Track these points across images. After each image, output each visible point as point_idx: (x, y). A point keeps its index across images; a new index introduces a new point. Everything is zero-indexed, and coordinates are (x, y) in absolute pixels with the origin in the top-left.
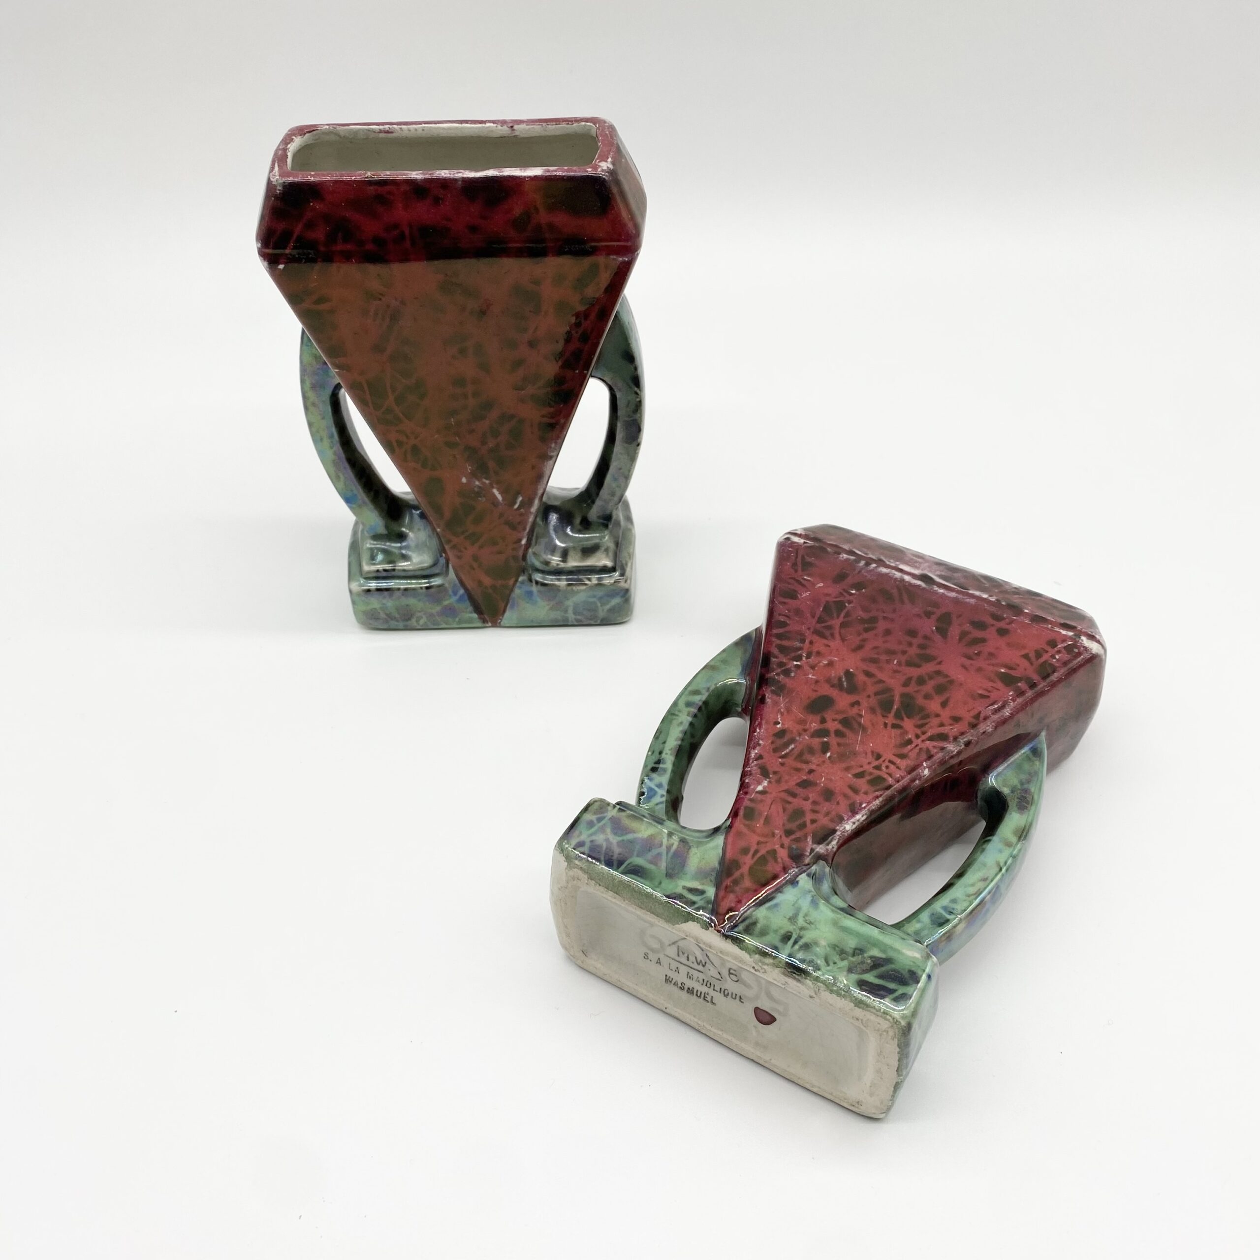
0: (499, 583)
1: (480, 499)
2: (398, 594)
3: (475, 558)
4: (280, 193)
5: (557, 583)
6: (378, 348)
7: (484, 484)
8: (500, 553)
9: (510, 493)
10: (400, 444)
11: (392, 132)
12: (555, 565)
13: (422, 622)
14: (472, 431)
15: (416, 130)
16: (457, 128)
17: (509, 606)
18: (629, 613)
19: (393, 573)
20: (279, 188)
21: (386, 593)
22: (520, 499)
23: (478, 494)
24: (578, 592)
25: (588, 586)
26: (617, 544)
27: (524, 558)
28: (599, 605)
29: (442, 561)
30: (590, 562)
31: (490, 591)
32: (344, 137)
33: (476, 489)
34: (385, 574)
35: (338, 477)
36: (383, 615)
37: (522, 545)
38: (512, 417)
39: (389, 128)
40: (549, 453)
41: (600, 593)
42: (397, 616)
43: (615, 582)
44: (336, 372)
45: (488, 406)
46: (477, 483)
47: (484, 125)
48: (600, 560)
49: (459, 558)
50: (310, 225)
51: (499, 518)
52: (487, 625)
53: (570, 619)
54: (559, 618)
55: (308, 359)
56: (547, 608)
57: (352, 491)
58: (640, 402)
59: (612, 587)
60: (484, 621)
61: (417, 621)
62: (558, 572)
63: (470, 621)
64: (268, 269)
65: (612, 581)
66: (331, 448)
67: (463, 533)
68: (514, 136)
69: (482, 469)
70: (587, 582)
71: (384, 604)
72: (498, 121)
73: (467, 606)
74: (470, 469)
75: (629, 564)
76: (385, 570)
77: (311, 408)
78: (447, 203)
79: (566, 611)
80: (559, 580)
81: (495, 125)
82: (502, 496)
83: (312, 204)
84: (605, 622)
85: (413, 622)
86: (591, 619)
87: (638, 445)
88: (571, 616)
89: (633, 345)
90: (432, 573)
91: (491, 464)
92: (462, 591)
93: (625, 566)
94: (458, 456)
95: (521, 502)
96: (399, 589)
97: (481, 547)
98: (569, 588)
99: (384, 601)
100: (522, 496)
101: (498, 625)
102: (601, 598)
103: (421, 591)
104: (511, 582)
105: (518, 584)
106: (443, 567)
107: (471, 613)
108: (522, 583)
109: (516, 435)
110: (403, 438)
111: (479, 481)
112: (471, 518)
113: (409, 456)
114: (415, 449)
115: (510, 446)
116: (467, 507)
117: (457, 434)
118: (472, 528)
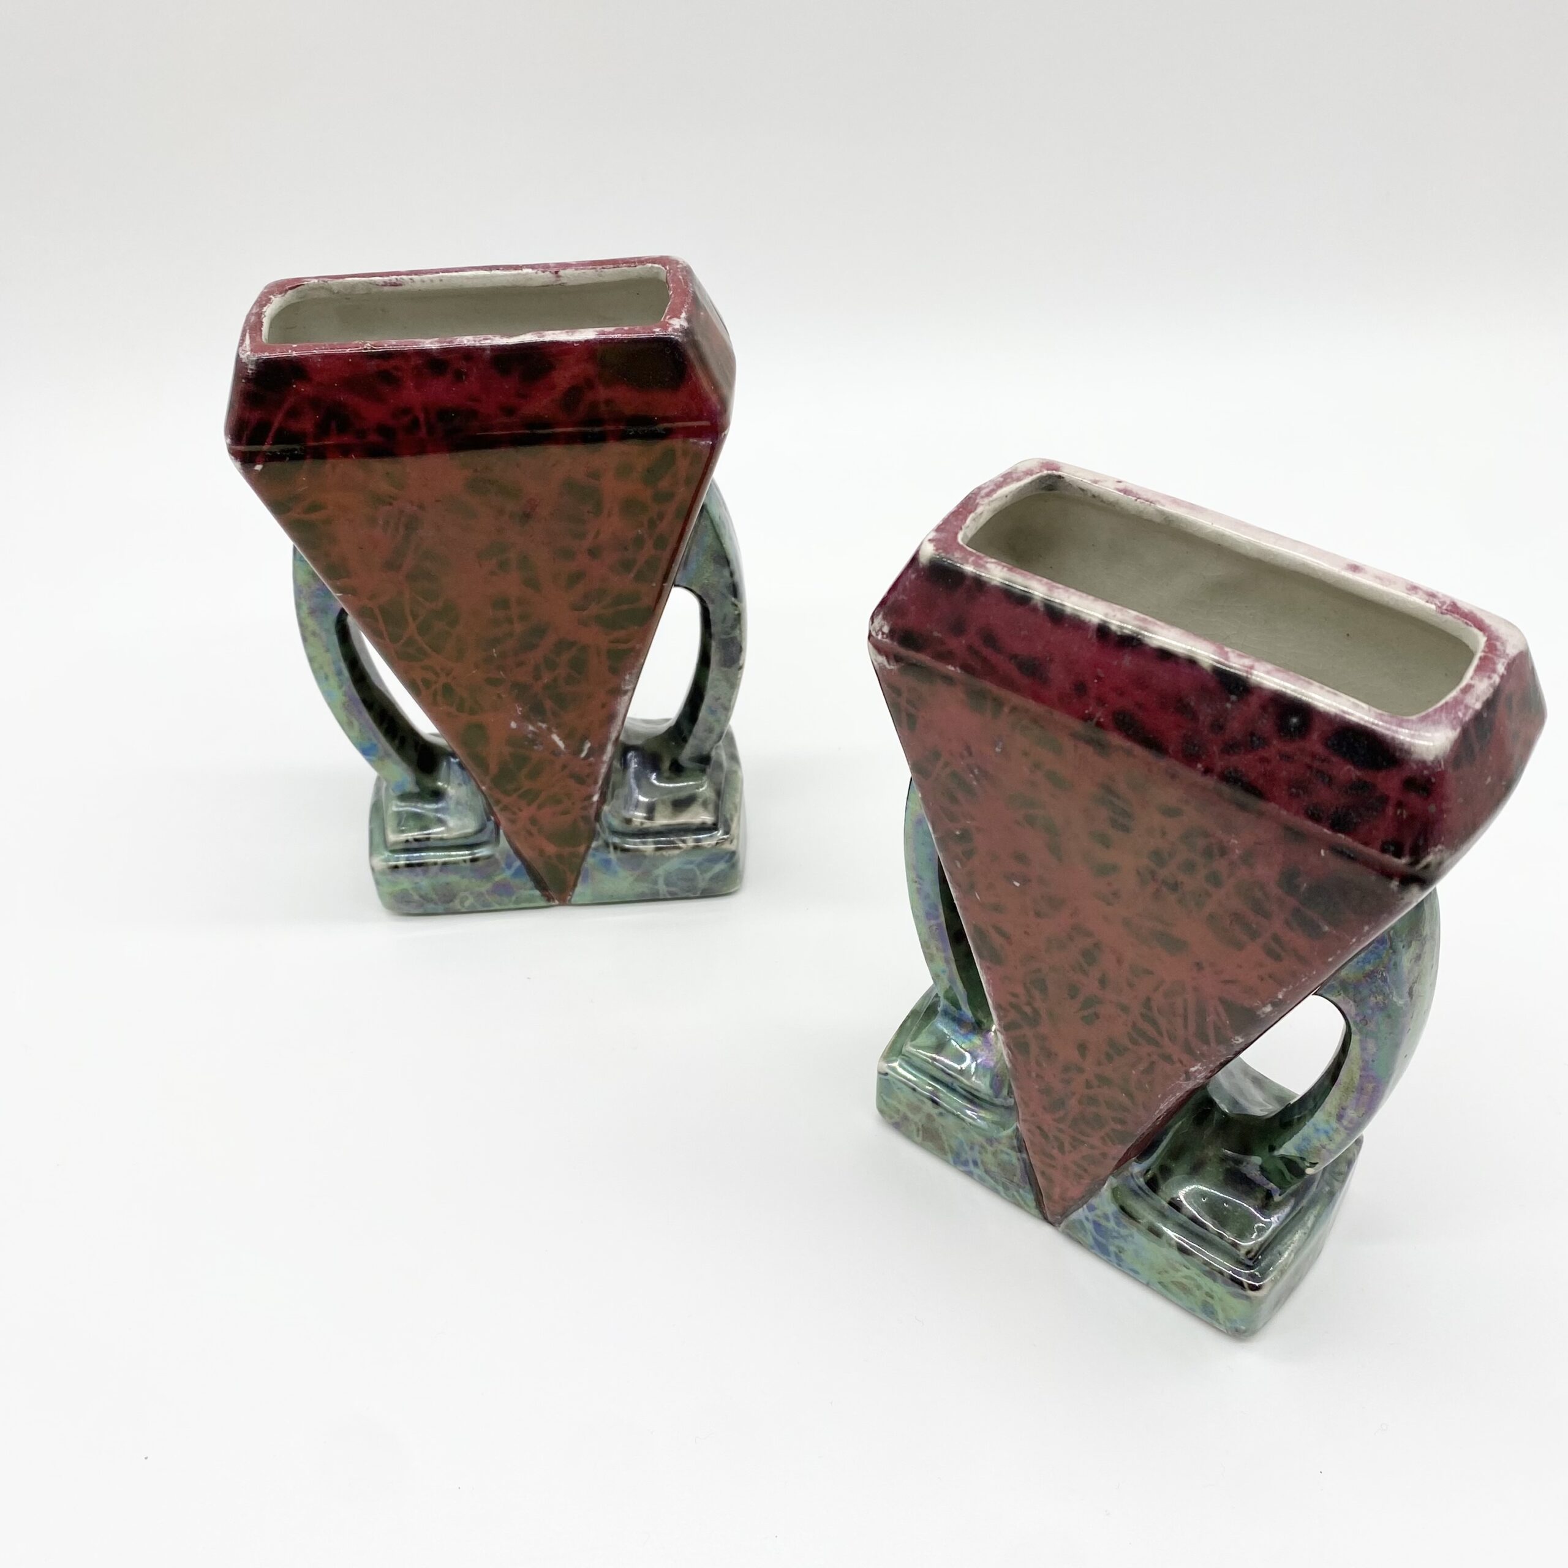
0: (567, 851)
1: (536, 747)
2: (435, 869)
3: (533, 821)
4: (252, 373)
5: (641, 847)
6: (391, 565)
7: (540, 728)
8: (565, 813)
9: (574, 739)
10: (427, 683)
11: (401, 285)
12: (639, 824)
13: (467, 904)
14: (520, 664)
15: (432, 281)
16: (484, 276)
17: (580, 879)
18: (738, 881)
19: (429, 843)
20: (250, 366)
21: (419, 869)
22: (588, 745)
23: (533, 742)
24: (669, 858)
25: (682, 850)
26: (719, 794)
27: (598, 817)
28: (698, 873)
29: (491, 826)
30: (686, 818)
31: (556, 861)
32: (338, 293)
33: (530, 736)
34: (416, 845)
35: (350, 724)
36: (416, 897)
37: (593, 803)
38: (573, 644)
39: (397, 279)
40: (623, 686)
41: (698, 858)
42: (434, 896)
43: (717, 843)
44: (338, 596)
45: (540, 631)
46: (531, 728)
47: (520, 271)
48: (697, 814)
49: (513, 822)
50: (294, 413)
51: (562, 770)
52: (554, 904)
53: (661, 892)
54: (646, 891)
55: (304, 577)
56: (631, 879)
57: (370, 739)
58: (739, 615)
59: (714, 851)
60: (549, 899)
61: (462, 903)
62: (643, 834)
63: (531, 899)
64: (242, 471)
65: (714, 842)
66: (340, 687)
67: (516, 790)
68: (560, 284)
69: (536, 711)
70: (681, 845)
71: (416, 883)
72: (539, 265)
73: (526, 881)
74: (521, 711)
75: (735, 819)
76: (416, 840)
77: (311, 639)
78: (473, 379)
79: (655, 882)
80: (644, 843)
81: (535, 271)
82: (564, 742)
83: (294, 386)
84: (707, 894)
85: (456, 904)
86: (688, 891)
87: (741, 668)
88: (662, 888)
89: (727, 545)
90: (479, 842)
91: (548, 704)
92: (518, 863)
93: (730, 821)
94: (504, 696)
95: (590, 749)
96: (435, 864)
97: (540, 807)
98: (658, 853)
99: (417, 880)
100: (590, 741)
101: (567, 903)
102: (699, 865)
103: (463, 865)
104: (582, 849)
105: (591, 851)
106: (492, 832)
107: (532, 889)
108: (596, 849)
109: (578, 666)
110: (430, 676)
111: (533, 725)
112: (525, 771)
113: (439, 698)
114: (447, 689)
115: (572, 681)
116: (520, 758)
117: (501, 668)
118: (527, 784)
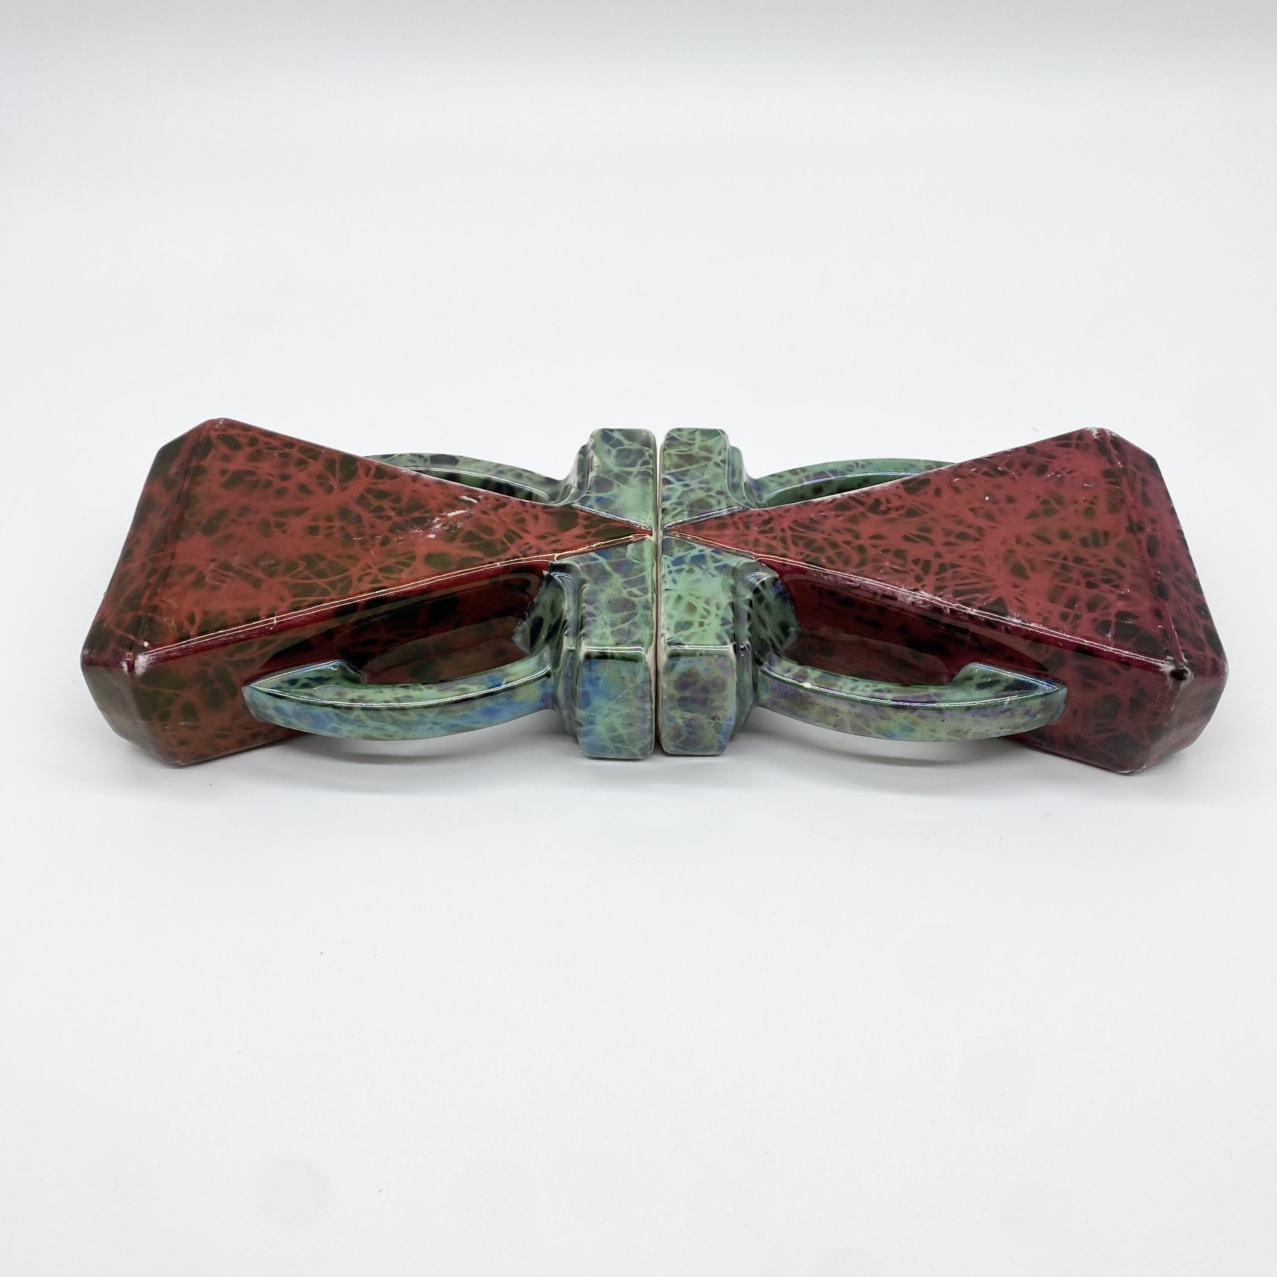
0: (580, 521)
1: (459, 527)
7: (439, 522)
8: (536, 518)
9: (456, 504)
13: (638, 592)
14: (373, 527)
23: (453, 528)
24: (602, 465)
31: (593, 530)
33: (446, 528)
42: (625, 614)
45: (345, 512)
46: (438, 527)
49: (539, 550)
51: (488, 514)
56: (623, 488)
61: (637, 596)
63: (640, 552)
67: (503, 543)
69: (421, 522)
71: (607, 624)
73: (614, 551)
74: (419, 530)
79: (629, 474)
82: (459, 510)
84: (649, 446)
85: (639, 601)
86: (643, 456)
88: (636, 470)
91: (416, 514)
92: (592, 554)
94: (401, 539)
95: (468, 496)
97: (527, 532)
99: (603, 623)
102: (611, 447)
104: (582, 514)
105: (585, 508)
108: (583, 504)
109: (382, 495)
110: (368, 579)
111: (435, 524)
112: (484, 536)
113: (392, 576)
114: (386, 569)
115: (397, 500)
116: (469, 537)
117: (373, 537)
118: (499, 535)
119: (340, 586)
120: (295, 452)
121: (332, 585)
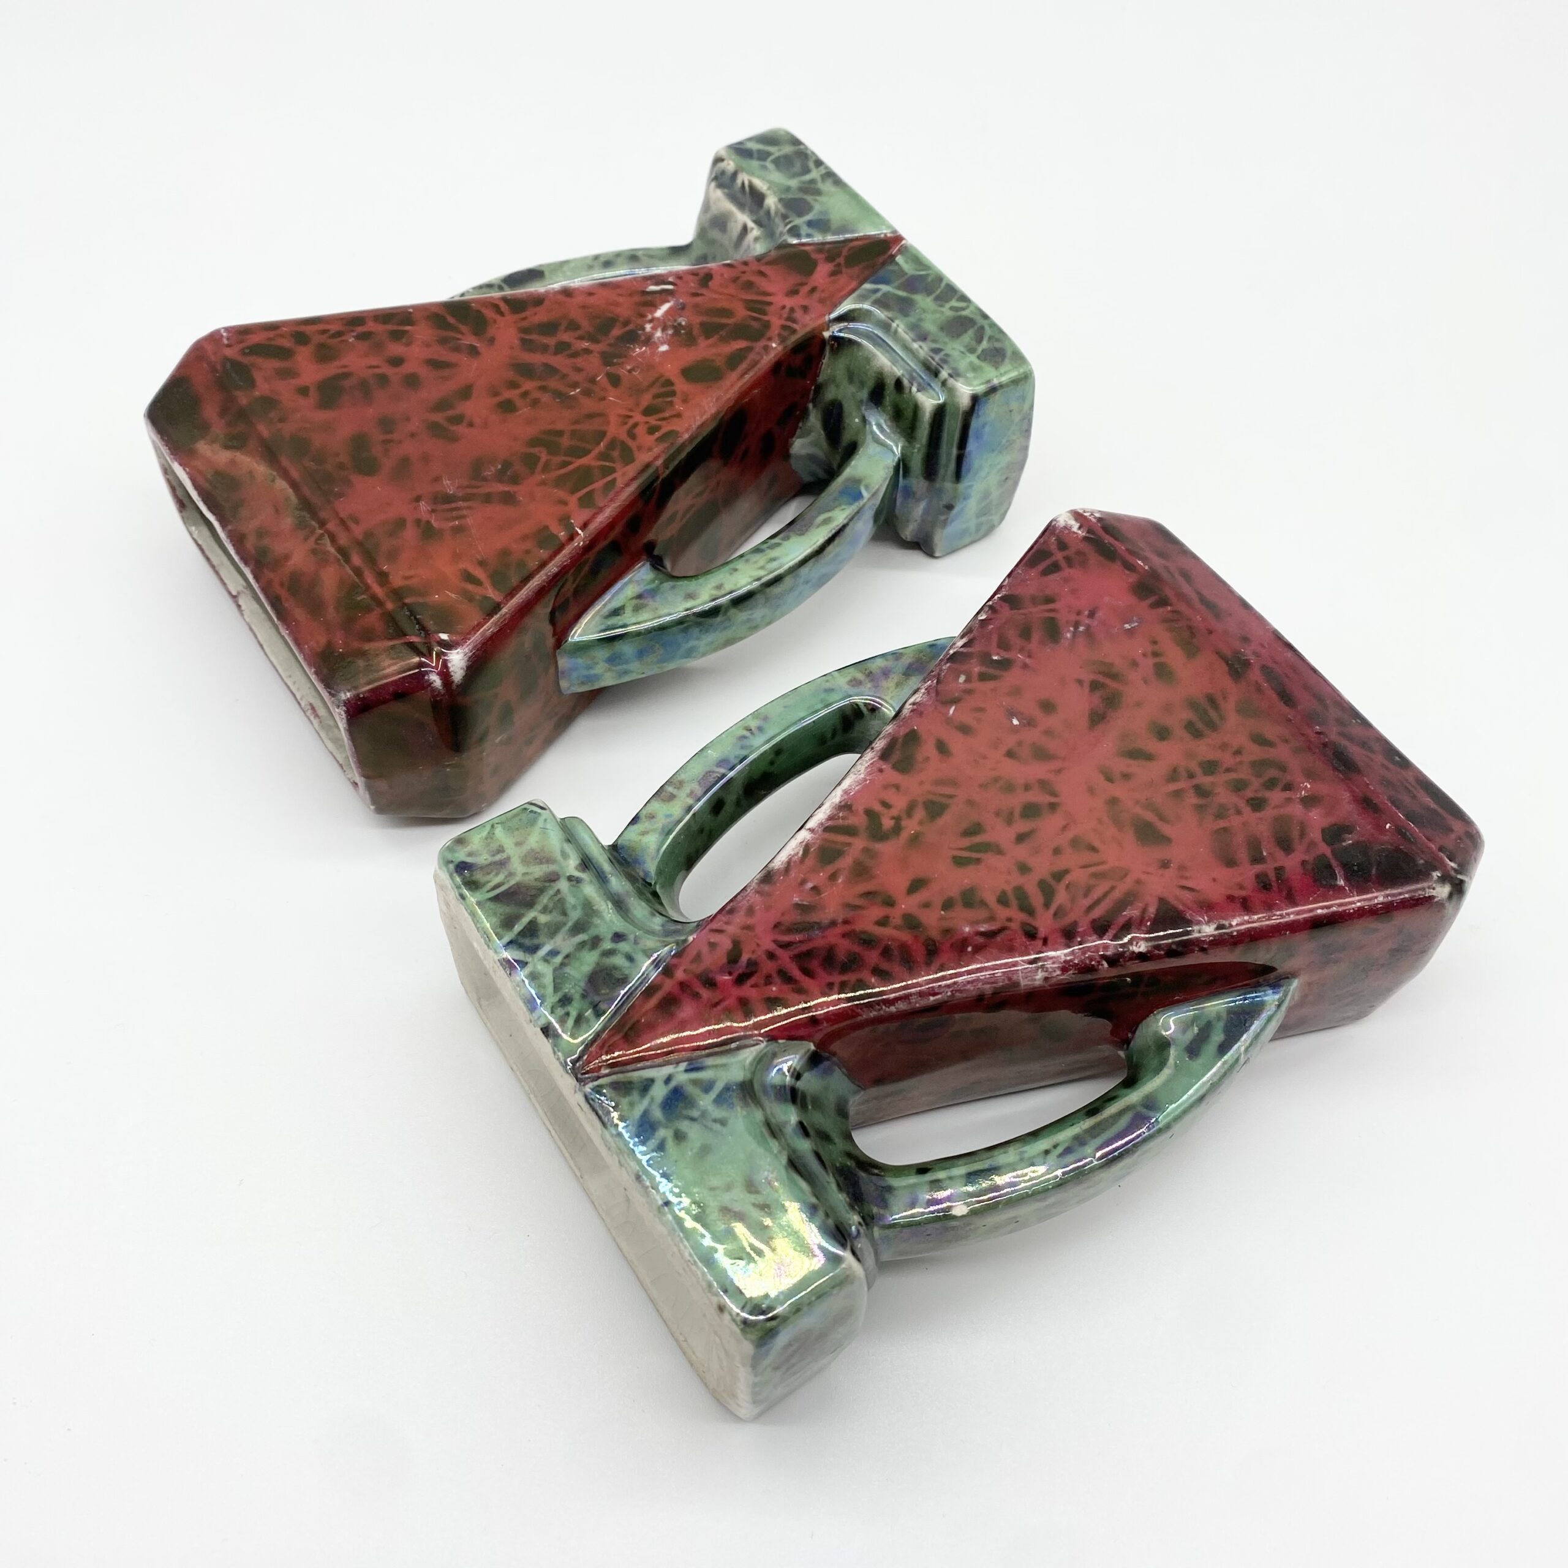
0: (818, 259)
1: (683, 323)
3: (792, 293)
7: (654, 328)
8: (761, 274)
9: (651, 299)
11: (308, 705)
12: (756, 231)
13: (960, 304)
14: (577, 369)
16: (267, 648)
17: (853, 236)
18: (766, 134)
22: (653, 288)
24: (770, 184)
25: (750, 177)
28: (773, 157)
31: (841, 260)
33: (670, 332)
36: (983, 344)
38: (524, 341)
39: (308, 710)
42: (971, 331)
45: (524, 369)
46: (658, 335)
47: (251, 623)
49: (805, 308)
51: (702, 295)
53: (819, 174)
54: (825, 182)
56: (824, 198)
59: (737, 160)
61: (963, 309)
67: (757, 319)
69: (632, 338)
70: (747, 184)
71: (963, 353)
73: (888, 271)
74: (641, 349)
79: (812, 181)
82: (662, 305)
85: (970, 313)
86: (801, 156)
88: (814, 174)
91: (616, 332)
92: (867, 286)
94: (629, 367)
95: (657, 285)
97: (769, 294)
99: (957, 354)
100: (645, 289)
102: (760, 159)
104: (809, 251)
105: (804, 239)
107: (898, 264)
108: (797, 236)
109: (549, 328)
110: (641, 431)
111: (652, 334)
112: (724, 321)
113: (666, 414)
114: (651, 410)
115: (573, 326)
116: (709, 330)
117: (592, 380)
118: (742, 313)
119: (616, 454)
120: (371, 326)
121: (603, 456)
